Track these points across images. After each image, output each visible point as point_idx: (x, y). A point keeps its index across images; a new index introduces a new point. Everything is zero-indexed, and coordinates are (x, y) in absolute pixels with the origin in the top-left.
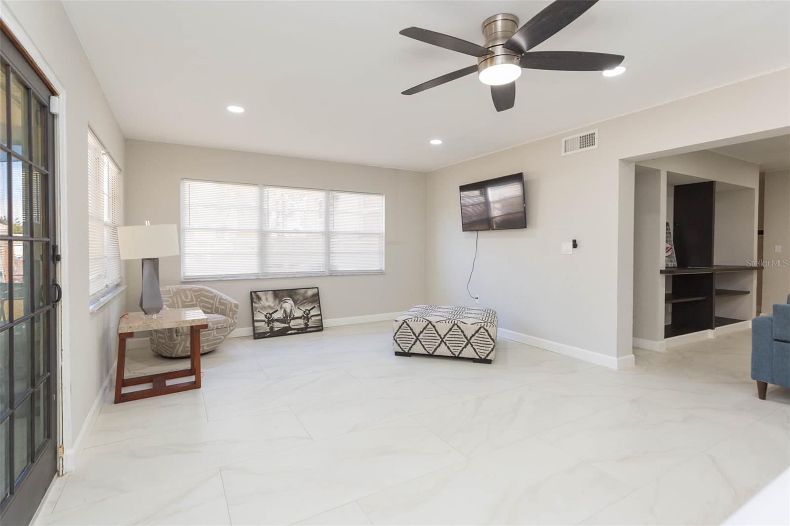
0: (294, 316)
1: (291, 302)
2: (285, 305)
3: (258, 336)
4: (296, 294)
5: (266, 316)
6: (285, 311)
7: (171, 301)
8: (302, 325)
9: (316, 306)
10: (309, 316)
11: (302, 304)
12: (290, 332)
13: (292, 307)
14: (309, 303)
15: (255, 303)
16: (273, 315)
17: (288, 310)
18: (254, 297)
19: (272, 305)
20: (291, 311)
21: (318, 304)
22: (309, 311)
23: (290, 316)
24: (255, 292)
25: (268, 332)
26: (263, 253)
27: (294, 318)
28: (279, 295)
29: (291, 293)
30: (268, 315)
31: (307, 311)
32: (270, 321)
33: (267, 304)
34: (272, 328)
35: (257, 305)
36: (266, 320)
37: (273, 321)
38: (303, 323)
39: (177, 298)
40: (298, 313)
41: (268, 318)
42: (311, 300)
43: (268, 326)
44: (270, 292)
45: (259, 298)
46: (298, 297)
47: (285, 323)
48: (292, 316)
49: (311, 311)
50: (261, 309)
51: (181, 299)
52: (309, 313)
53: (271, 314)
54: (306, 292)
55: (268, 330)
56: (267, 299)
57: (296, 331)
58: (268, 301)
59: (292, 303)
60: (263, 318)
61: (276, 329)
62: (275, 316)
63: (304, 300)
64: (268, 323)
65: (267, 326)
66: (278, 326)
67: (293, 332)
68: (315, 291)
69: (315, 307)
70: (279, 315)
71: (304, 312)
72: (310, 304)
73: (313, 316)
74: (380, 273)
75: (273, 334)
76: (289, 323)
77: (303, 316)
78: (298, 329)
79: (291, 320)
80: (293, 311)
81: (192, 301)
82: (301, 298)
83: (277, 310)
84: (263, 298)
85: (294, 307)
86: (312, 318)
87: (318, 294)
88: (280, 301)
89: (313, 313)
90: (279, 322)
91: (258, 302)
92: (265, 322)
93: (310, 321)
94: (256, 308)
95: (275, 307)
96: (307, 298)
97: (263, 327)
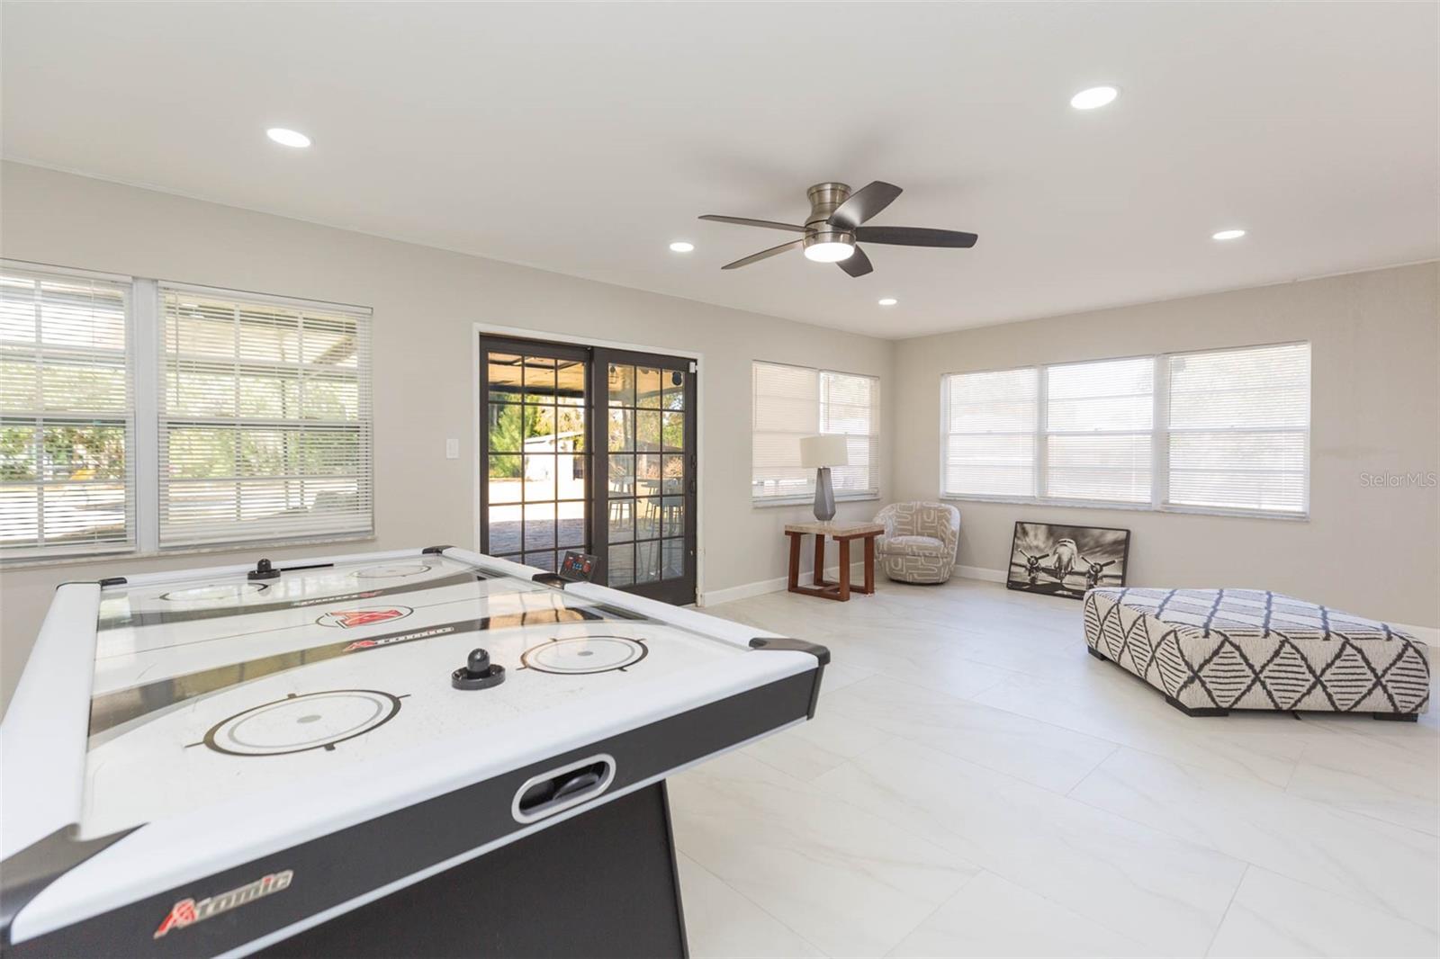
0: (1072, 568)
1: (1073, 546)
2: (1061, 550)
3: (1013, 585)
4: (1084, 536)
5: (1029, 560)
6: (1060, 559)
7: (910, 518)
8: (1083, 585)
9: (1116, 561)
10: (1100, 575)
11: (1092, 553)
12: (1060, 592)
13: (1073, 554)
14: (1104, 553)
15: (1019, 538)
16: (1040, 561)
17: (1065, 559)
18: (1020, 529)
19: (1042, 545)
20: (1070, 560)
21: (1122, 559)
22: (1102, 566)
23: (1066, 568)
24: (1022, 523)
25: (1027, 584)
26: (1041, 467)
27: (1072, 573)
28: (1056, 532)
29: (1077, 533)
30: (1033, 559)
31: (1098, 567)
32: (1033, 568)
33: (1035, 543)
34: (1034, 579)
35: (1019, 542)
36: (1029, 566)
37: (1038, 569)
38: (1085, 583)
39: (917, 516)
40: (1081, 566)
41: (1032, 564)
42: (1109, 549)
43: (1029, 575)
44: (1044, 526)
45: (1025, 533)
46: (1087, 540)
47: (1056, 577)
48: (1069, 569)
49: (1104, 568)
50: (1025, 548)
51: (922, 518)
52: (1101, 570)
53: (1037, 559)
54: (1102, 535)
55: (1028, 581)
56: (1036, 536)
57: (1070, 593)
58: (1037, 539)
59: (1075, 548)
60: (1024, 562)
61: (1039, 583)
62: (1043, 563)
63: (1097, 547)
64: (1030, 571)
65: (1027, 573)
66: (1044, 578)
67: (1065, 593)
68: (1122, 535)
69: (1114, 562)
70: (1049, 562)
71: (1092, 567)
72: (1106, 555)
73: (1106, 576)
74: (1300, 519)
75: (1033, 588)
76: (1061, 578)
77: (1089, 572)
78: (1074, 591)
79: (1066, 574)
80: (1073, 561)
81: (933, 522)
82: (1092, 543)
83: (1048, 555)
84: (1031, 533)
85: (1076, 555)
86: (1104, 579)
87: (1126, 541)
88: (1056, 542)
89: (1106, 571)
90: (1046, 572)
91: (1022, 537)
92: (1027, 569)
93: (1099, 583)
94: (1018, 546)
95: (1047, 549)
96: (1102, 546)
97: (1023, 576)
